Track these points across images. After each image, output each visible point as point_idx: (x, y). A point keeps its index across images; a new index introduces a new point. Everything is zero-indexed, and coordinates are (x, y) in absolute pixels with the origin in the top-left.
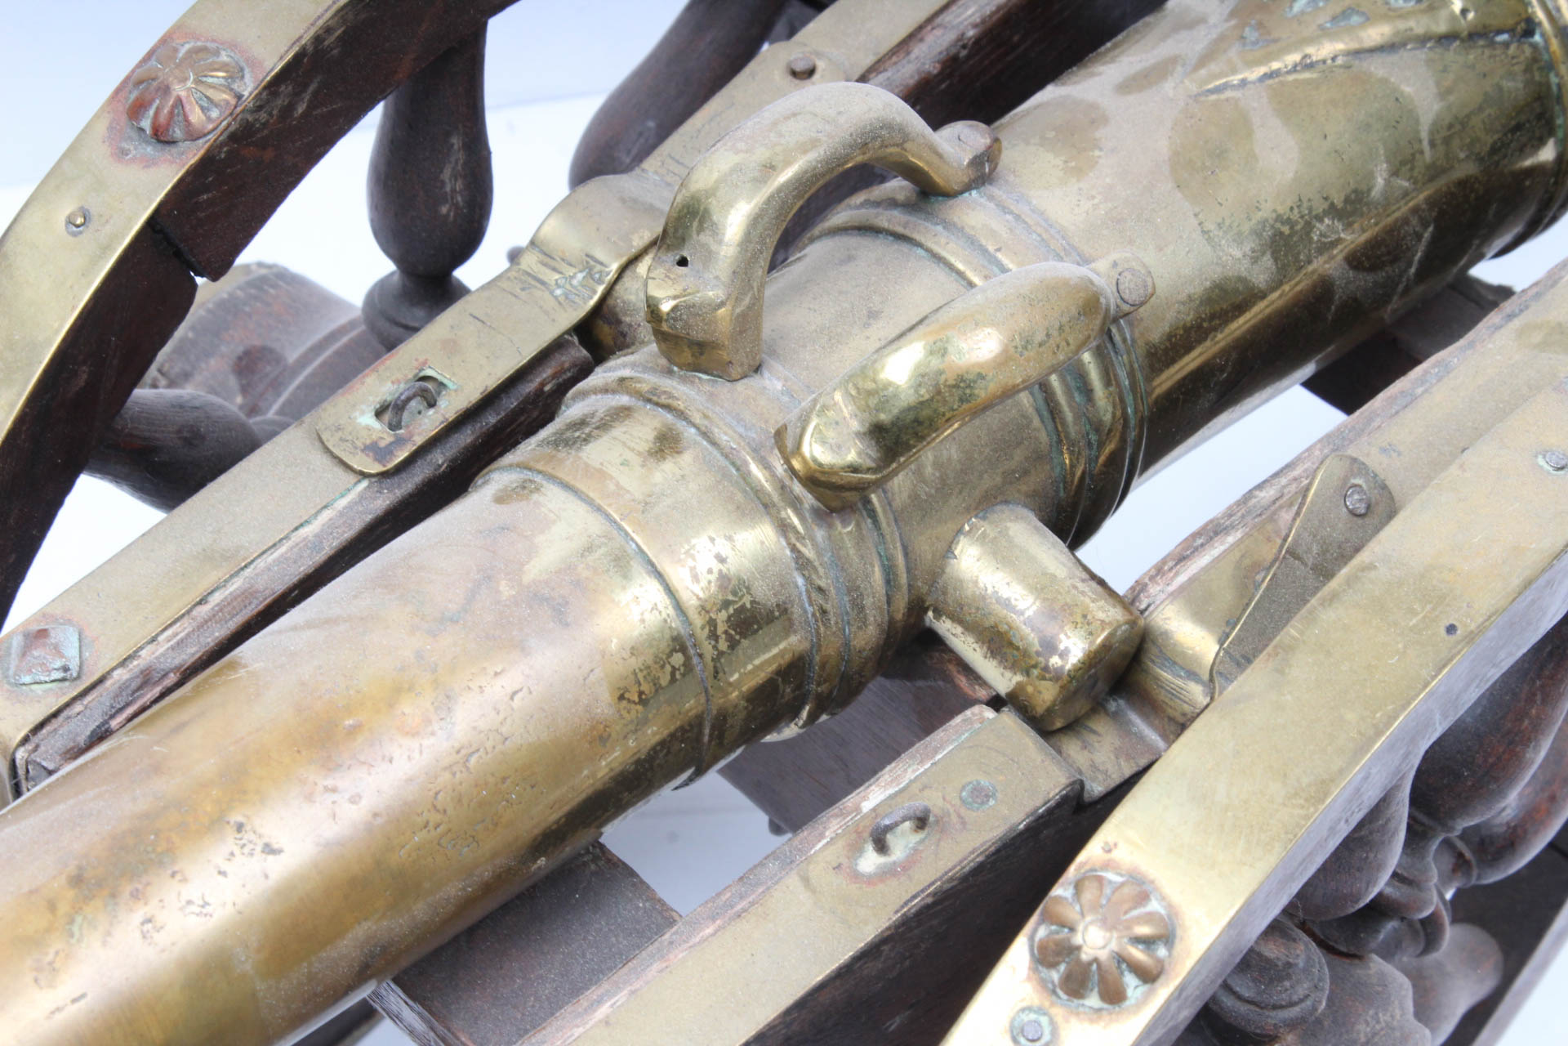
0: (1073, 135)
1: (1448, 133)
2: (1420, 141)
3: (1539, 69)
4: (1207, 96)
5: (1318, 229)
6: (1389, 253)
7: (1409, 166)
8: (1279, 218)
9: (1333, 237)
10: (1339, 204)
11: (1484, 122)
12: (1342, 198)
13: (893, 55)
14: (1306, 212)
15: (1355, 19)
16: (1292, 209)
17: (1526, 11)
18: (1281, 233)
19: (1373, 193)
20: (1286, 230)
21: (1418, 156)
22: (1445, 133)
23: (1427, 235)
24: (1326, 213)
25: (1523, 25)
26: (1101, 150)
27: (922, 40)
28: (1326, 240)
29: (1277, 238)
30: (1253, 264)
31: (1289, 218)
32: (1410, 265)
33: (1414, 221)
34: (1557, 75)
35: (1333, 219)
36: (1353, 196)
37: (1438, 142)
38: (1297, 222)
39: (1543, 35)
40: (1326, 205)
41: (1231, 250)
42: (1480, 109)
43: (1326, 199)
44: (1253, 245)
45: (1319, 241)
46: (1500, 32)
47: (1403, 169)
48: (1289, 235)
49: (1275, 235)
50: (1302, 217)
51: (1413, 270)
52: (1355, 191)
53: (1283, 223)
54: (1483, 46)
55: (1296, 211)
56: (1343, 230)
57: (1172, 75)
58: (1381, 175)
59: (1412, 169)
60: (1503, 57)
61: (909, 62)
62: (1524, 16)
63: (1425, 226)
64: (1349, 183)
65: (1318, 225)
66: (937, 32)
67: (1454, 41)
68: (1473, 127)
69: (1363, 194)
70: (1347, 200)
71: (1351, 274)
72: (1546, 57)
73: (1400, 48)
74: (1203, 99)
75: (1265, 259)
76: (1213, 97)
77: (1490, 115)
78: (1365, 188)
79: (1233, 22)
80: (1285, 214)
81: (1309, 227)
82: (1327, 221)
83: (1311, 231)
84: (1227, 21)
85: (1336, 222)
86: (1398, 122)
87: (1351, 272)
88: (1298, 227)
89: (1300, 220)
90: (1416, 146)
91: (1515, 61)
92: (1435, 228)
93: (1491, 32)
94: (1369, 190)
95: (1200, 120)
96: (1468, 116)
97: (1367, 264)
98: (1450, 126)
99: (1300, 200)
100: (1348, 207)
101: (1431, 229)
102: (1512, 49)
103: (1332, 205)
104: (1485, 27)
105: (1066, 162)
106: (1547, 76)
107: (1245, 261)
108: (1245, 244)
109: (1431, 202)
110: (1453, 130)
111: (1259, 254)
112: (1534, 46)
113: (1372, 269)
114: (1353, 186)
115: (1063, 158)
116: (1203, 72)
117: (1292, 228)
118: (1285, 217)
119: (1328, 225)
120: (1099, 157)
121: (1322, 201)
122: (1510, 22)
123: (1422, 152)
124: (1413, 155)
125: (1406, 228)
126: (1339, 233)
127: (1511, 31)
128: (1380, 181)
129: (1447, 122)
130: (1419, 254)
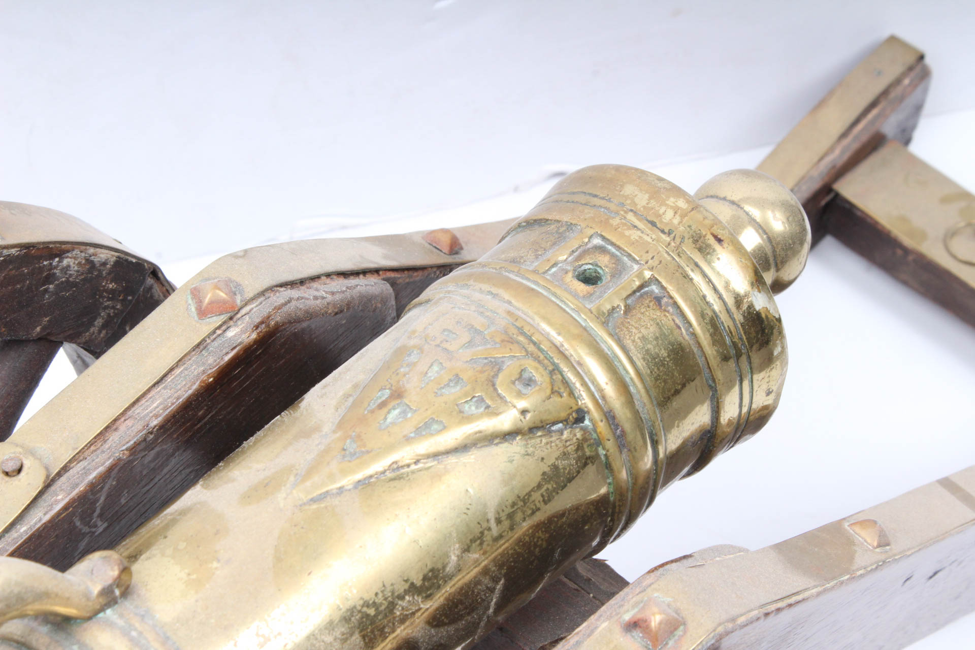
0: (198, 547)
1: (512, 510)
2: (488, 521)
3: (588, 446)
4: (310, 505)
5: (400, 605)
6: (466, 608)
7: (478, 542)
8: (366, 604)
9: (414, 609)
10: (418, 583)
11: (542, 496)
12: (421, 577)
13: (91, 445)
14: (390, 594)
15: (435, 427)
16: (376, 594)
17: (577, 404)
18: (368, 615)
19: (448, 569)
20: (372, 612)
21: (486, 532)
22: (510, 510)
23: (499, 587)
24: (407, 592)
25: (574, 415)
26: (219, 561)
27: (116, 430)
28: (407, 613)
29: (364, 619)
30: (343, 644)
31: (374, 603)
32: (488, 608)
33: (486, 581)
34: (604, 448)
35: (413, 595)
36: (430, 574)
37: (503, 518)
38: (381, 604)
39: (591, 420)
40: (406, 586)
41: (323, 637)
42: (539, 486)
43: (406, 581)
44: (343, 630)
45: (401, 614)
46: (554, 423)
47: (474, 545)
48: (375, 616)
49: (362, 618)
50: (386, 599)
51: (491, 610)
52: (432, 570)
53: (368, 606)
54: (540, 436)
55: (380, 595)
56: (422, 602)
57: (284, 486)
58: (454, 554)
59: (481, 544)
60: (558, 442)
61: (103, 452)
62: (575, 408)
63: (495, 580)
64: (427, 565)
65: (400, 602)
66: (129, 423)
67: (517, 436)
68: (534, 501)
69: (439, 571)
70: (425, 578)
71: (433, 631)
72: (595, 436)
73: (471, 448)
74: (307, 507)
75: (354, 638)
76: (315, 506)
77: (548, 489)
78: (440, 566)
79: (339, 434)
80: (371, 599)
81: (392, 606)
82: (407, 598)
83: (394, 608)
84: (334, 432)
85: (416, 597)
86: (468, 509)
87: (432, 630)
88: (383, 608)
89: (384, 602)
90: (485, 525)
91: (568, 443)
92: (506, 580)
93: (547, 424)
94: (444, 567)
95: (302, 528)
96: (529, 495)
97: (446, 621)
98: (514, 504)
99: (384, 586)
100: (426, 584)
101: (502, 581)
102: (566, 434)
103: (412, 584)
104: (542, 422)
105: (189, 574)
106: (596, 450)
107: (335, 644)
108: (336, 629)
109: (500, 563)
110: (516, 507)
111: (348, 635)
112: (584, 430)
113: (453, 621)
114: (429, 567)
115: (187, 571)
116: (308, 484)
117: (377, 609)
118: (371, 602)
119: (409, 601)
120: (216, 568)
121: (403, 583)
122: (563, 415)
123: (489, 529)
124: (482, 533)
125: (479, 587)
126: (419, 605)
127: (565, 421)
128: (454, 558)
129: (510, 501)
130: (494, 600)
